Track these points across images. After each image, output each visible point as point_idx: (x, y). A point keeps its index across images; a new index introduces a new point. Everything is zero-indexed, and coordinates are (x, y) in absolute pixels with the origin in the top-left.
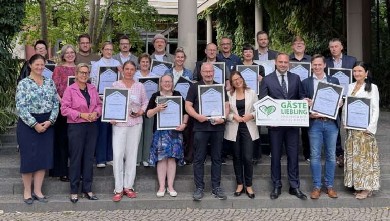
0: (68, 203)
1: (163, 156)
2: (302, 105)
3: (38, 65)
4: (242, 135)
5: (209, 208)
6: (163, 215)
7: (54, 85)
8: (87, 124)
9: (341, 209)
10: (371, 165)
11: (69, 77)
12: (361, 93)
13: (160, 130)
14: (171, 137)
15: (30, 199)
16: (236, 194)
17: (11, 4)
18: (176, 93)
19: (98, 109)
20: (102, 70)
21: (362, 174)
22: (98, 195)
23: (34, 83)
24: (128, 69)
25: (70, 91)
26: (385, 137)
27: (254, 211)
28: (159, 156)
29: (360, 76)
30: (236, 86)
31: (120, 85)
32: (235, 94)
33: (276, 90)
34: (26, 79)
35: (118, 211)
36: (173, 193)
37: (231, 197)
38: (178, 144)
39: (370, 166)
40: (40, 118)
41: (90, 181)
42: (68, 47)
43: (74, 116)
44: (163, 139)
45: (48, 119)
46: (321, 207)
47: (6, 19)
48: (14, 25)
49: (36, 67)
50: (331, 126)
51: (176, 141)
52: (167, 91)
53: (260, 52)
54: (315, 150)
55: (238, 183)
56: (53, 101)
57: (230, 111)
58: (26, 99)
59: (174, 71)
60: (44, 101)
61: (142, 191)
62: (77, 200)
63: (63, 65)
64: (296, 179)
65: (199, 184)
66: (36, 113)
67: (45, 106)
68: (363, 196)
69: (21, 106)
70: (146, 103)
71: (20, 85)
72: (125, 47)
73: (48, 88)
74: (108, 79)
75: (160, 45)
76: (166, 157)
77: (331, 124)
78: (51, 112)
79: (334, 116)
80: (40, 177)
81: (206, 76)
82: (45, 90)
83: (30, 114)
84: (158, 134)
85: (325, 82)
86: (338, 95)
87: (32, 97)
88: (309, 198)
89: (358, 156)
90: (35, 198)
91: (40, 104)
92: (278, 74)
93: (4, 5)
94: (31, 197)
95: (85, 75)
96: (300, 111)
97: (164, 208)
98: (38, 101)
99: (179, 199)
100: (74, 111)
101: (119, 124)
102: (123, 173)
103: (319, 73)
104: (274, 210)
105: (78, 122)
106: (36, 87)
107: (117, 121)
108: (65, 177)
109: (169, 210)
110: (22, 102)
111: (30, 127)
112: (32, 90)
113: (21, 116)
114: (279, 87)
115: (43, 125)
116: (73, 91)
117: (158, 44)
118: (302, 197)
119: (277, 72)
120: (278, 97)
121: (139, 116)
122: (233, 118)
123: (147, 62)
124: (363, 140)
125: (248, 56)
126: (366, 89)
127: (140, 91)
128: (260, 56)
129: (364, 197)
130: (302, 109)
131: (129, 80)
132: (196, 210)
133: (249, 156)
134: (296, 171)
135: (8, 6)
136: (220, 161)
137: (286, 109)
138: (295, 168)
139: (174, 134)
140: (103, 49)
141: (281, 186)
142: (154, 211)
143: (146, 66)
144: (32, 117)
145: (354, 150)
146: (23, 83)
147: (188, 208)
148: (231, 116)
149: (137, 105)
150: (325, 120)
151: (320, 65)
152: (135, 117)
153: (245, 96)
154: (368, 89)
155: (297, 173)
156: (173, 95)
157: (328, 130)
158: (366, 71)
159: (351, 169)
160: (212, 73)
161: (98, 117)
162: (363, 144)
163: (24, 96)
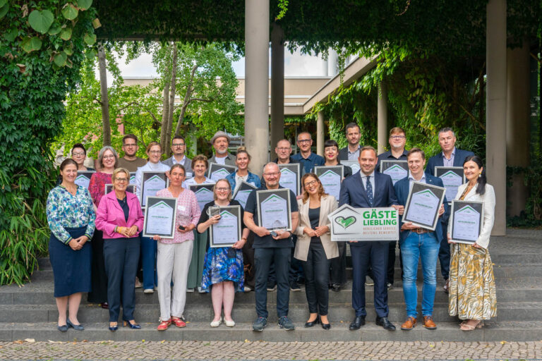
0: (106, 332)
1: (218, 279)
2: (390, 214)
3: (69, 171)
4: (316, 253)
5: (272, 340)
6: (214, 347)
7: (89, 194)
8: (124, 240)
9: (439, 344)
10: (481, 289)
11: (106, 185)
12: (472, 197)
13: (214, 248)
14: (228, 256)
15: (64, 326)
16: (307, 325)
17: (47, 102)
18: (233, 202)
19: (138, 223)
20: (148, 176)
21: (469, 299)
22: (142, 324)
23: (66, 193)
24: (176, 174)
25: (105, 201)
26: (519, 257)
27: (326, 345)
28: (213, 279)
29: (473, 173)
30: (309, 191)
31: (166, 193)
32: (308, 201)
33: (359, 196)
34: (57, 188)
35: (163, 342)
36: (230, 322)
37: (300, 328)
38: (236, 264)
39: (478, 289)
40: (75, 233)
41: (131, 307)
42: (107, 149)
43: (109, 231)
44: (218, 258)
45: (83, 234)
46: (413, 340)
47: (42, 120)
48: (51, 127)
49: (67, 173)
50: (429, 239)
51: (233, 261)
52: (222, 201)
53: (349, 150)
54: (409, 271)
55: (311, 312)
56: (90, 212)
57: (301, 223)
58: (59, 212)
59: (237, 176)
60: (79, 213)
61: (194, 321)
62: (116, 329)
63: (102, 172)
64: (385, 307)
65: (262, 311)
66: (70, 227)
67: (80, 219)
68: (470, 327)
69: (53, 220)
70: (198, 215)
71: (51, 195)
72: (179, 149)
73: (82, 198)
74: (155, 187)
75: (222, 146)
76: (221, 280)
77: (429, 237)
78: (87, 226)
79: (432, 227)
80: (75, 302)
81: (268, 179)
82: (79, 200)
83: (63, 229)
84: (212, 253)
85: (424, 183)
86: (438, 200)
87: (65, 208)
88: (398, 328)
89: (464, 277)
90: (70, 325)
91: (74, 217)
92: (362, 175)
93: (39, 104)
94: (65, 324)
95: (122, 182)
96: (387, 221)
97: (218, 339)
98: (72, 214)
99: (236, 329)
100: (110, 225)
101: (164, 241)
102: (169, 298)
103: (416, 172)
104: (352, 343)
105: (114, 237)
106: (69, 197)
107: (161, 237)
108: (106, 303)
109: (223, 342)
110: (54, 215)
111: (64, 244)
112: (64, 200)
113: (53, 232)
114: (363, 192)
115: (78, 241)
116: (110, 202)
117: (219, 144)
118: (390, 328)
119: (361, 172)
120: (362, 205)
121: (189, 231)
122: (304, 232)
123: (202, 166)
124: (472, 257)
125: (331, 155)
126: (477, 191)
127: (189, 201)
128: (349, 155)
129: (470, 329)
130: (390, 218)
131: (178, 187)
132: (256, 343)
133: (322, 278)
134: (384, 296)
135: (44, 104)
136: (286, 284)
137: (370, 219)
138: (382, 293)
139: (231, 252)
140: (149, 151)
141: (365, 316)
142: (205, 342)
143: (201, 171)
144: (66, 232)
145: (460, 270)
146: (54, 193)
147: (246, 340)
148: (301, 229)
149: (186, 217)
150: (422, 232)
151: (417, 161)
152: (184, 233)
153: (320, 204)
154: (481, 191)
155: (386, 299)
156: (230, 204)
157: (426, 245)
158: (480, 168)
159: (455, 294)
160: (276, 176)
161: (138, 233)
162: (471, 261)
163: (55, 208)
